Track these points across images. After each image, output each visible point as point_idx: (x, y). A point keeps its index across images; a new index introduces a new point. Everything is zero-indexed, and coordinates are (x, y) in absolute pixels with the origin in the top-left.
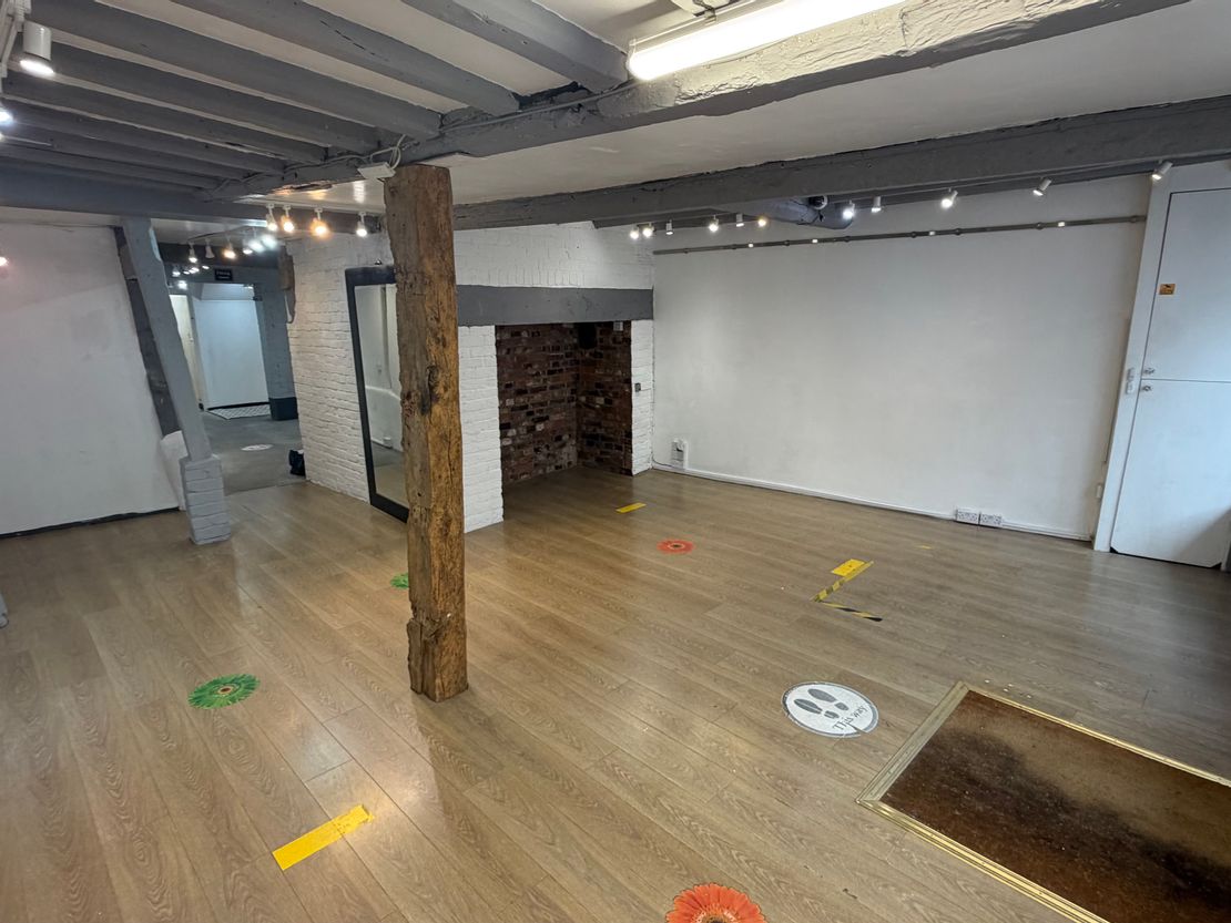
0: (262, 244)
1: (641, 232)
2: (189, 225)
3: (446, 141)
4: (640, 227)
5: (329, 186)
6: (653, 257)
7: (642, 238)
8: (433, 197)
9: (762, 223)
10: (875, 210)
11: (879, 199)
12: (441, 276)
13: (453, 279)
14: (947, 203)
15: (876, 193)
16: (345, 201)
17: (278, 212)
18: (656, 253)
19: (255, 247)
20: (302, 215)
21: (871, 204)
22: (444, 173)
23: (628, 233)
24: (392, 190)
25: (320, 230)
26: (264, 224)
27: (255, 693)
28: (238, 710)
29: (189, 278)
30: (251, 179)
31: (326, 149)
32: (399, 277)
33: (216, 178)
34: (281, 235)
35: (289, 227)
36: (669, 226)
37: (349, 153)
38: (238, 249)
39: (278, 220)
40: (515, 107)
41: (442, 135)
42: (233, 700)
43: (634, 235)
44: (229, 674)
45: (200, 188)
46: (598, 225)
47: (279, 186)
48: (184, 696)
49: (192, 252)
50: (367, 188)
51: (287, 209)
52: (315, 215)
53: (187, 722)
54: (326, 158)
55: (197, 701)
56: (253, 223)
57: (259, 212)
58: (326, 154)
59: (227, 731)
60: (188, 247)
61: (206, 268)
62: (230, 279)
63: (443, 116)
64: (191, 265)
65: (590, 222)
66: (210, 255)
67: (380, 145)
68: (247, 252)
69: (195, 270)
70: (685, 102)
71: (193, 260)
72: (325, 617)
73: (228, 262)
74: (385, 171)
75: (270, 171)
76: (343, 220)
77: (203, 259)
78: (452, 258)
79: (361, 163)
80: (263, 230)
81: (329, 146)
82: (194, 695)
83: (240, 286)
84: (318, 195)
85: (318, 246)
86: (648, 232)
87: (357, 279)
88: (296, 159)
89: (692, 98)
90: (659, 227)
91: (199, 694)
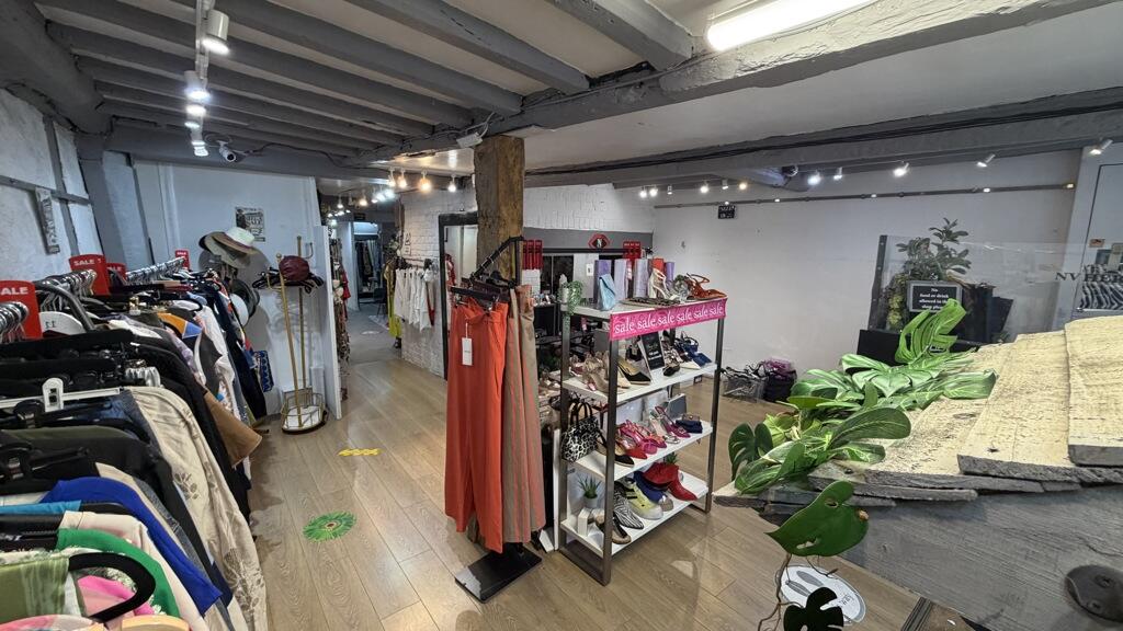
0: (384, 196)
1: (648, 191)
2: (339, 183)
3: (525, 116)
4: (648, 189)
5: (433, 154)
6: (655, 210)
7: (649, 196)
8: (511, 160)
9: (743, 186)
10: (837, 177)
11: (841, 169)
12: (513, 220)
13: (521, 222)
14: (900, 172)
15: (840, 164)
16: (443, 167)
17: (397, 173)
18: (656, 207)
19: (380, 198)
20: (413, 176)
21: (835, 172)
22: (520, 142)
23: (637, 193)
24: (480, 156)
25: (425, 186)
26: (386, 182)
27: (352, 530)
28: (337, 543)
29: (338, 218)
30: (381, 150)
31: (434, 126)
32: (481, 220)
33: (357, 149)
34: (398, 191)
35: (403, 184)
36: (670, 188)
37: (450, 128)
38: (369, 200)
39: (396, 179)
40: (586, 85)
41: (522, 112)
42: (335, 535)
43: (643, 194)
44: (334, 512)
45: (345, 157)
46: (616, 186)
47: (399, 154)
48: (301, 528)
49: (340, 201)
50: (459, 157)
51: (403, 172)
52: (422, 176)
53: (300, 552)
54: (433, 132)
55: (309, 533)
56: (380, 181)
57: (384, 173)
58: (433, 130)
59: (328, 563)
60: (338, 198)
61: (348, 211)
62: (363, 220)
63: (524, 98)
64: (339, 210)
65: (611, 184)
66: (351, 203)
67: (473, 122)
68: (374, 201)
69: (341, 213)
70: (745, 74)
71: (340, 206)
72: (407, 467)
73: (362, 208)
74: (476, 139)
75: (393, 143)
76: (441, 180)
77: (347, 206)
78: (522, 206)
79: (459, 136)
80: (385, 187)
81: (436, 124)
82: (308, 528)
83: (369, 224)
84: (426, 162)
85: (424, 199)
86: (654, 192)
87: (447, 221)
88: (411, 134)
89: (753, 69)
90: (663, 189)
91: (311, 527)
